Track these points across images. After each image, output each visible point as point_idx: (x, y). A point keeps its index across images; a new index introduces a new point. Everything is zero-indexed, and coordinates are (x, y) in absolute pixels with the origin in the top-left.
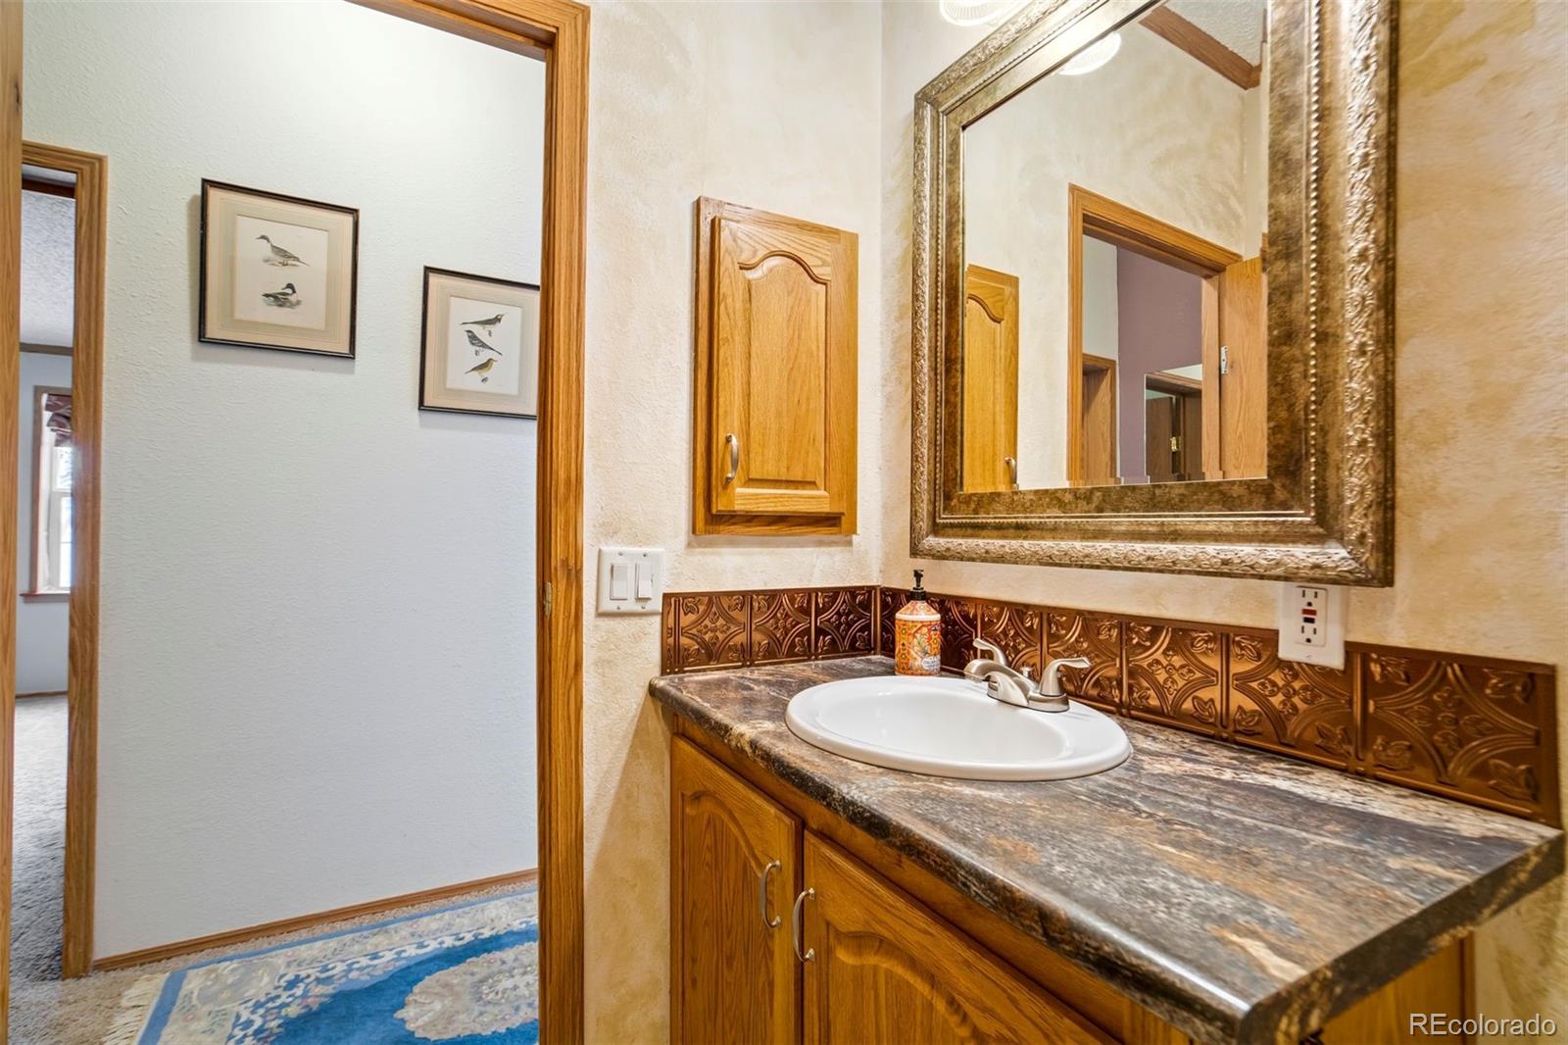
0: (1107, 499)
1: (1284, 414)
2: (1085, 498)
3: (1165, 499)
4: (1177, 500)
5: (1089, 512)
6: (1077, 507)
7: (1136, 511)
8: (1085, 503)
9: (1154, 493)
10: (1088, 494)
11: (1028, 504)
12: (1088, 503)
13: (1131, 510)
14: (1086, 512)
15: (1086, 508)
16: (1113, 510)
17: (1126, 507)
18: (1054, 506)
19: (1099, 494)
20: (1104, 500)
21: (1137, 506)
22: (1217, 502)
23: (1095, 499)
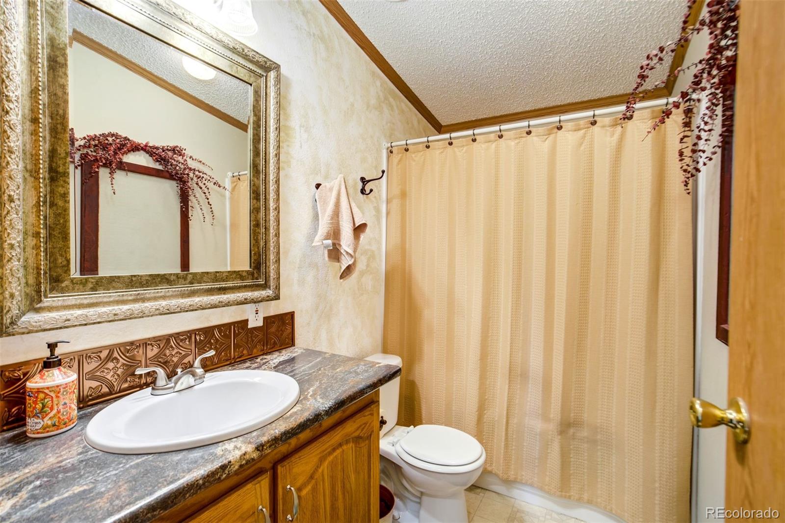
0: (195, 278)
1: (256, 250)
2: (183, 278)
3: (221, 277)
4: (225, 277)
5: (186, 284)
6: (178, 282)
7: (210, 283)
8: (183, 280)
9: (216, 275)
10: (185, 276)
11: (145, 282)
12: (185, 280)
13: (206, 283)
14: (184, 285)
15: (183, 283)
16: (198, 283)
17: (204, 282)
18: (164, 283)
19: (190, 276)
20: (193, 279)
21: (209, 281)
22: (238, 278)
23: (188, 278)
